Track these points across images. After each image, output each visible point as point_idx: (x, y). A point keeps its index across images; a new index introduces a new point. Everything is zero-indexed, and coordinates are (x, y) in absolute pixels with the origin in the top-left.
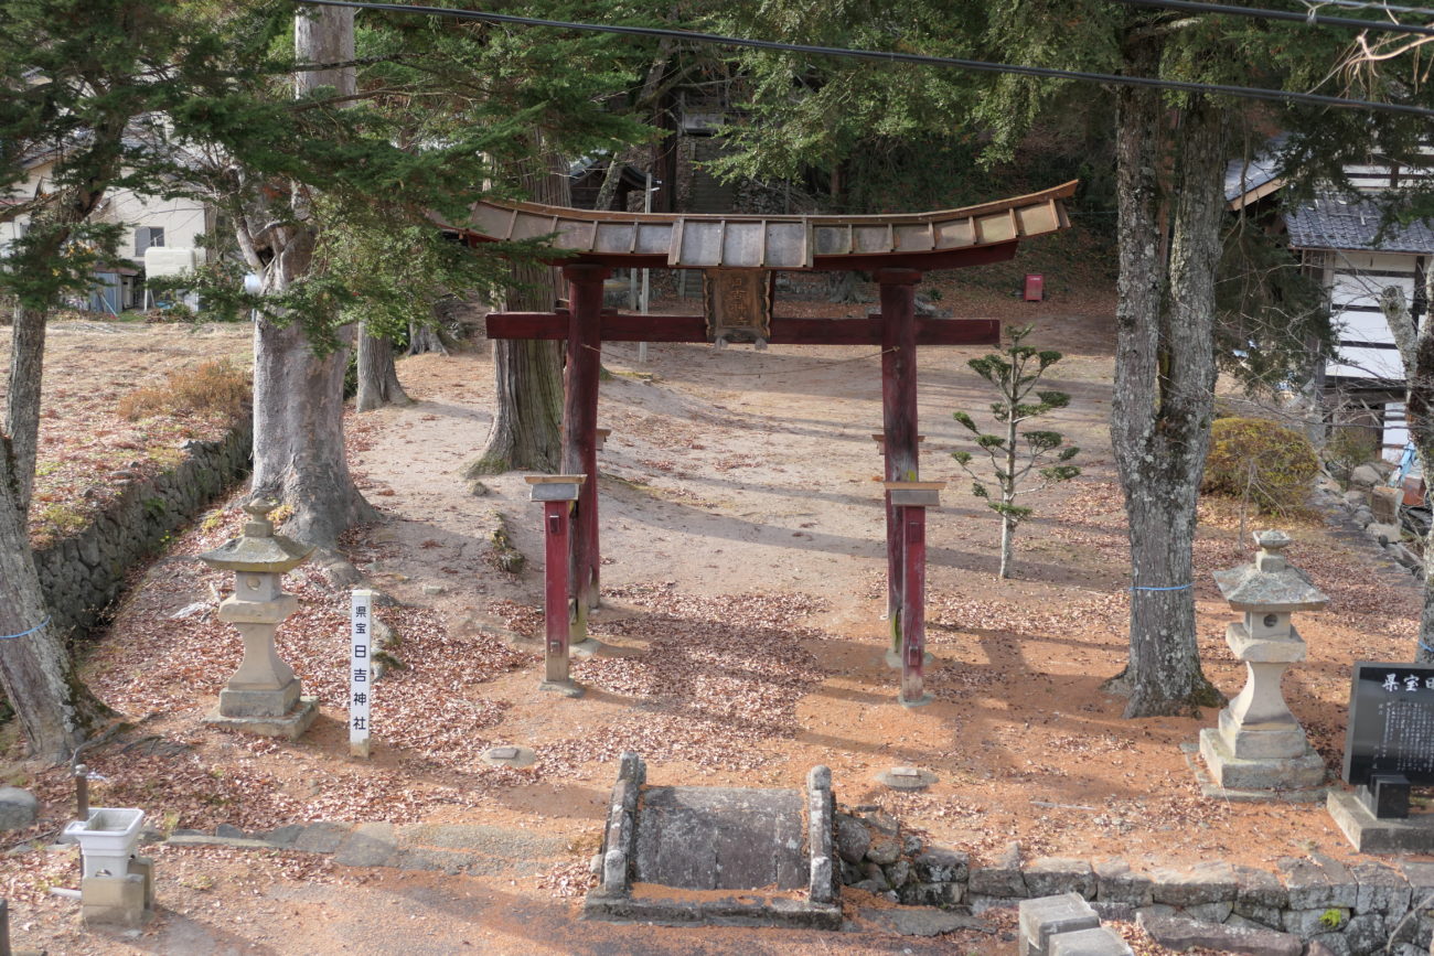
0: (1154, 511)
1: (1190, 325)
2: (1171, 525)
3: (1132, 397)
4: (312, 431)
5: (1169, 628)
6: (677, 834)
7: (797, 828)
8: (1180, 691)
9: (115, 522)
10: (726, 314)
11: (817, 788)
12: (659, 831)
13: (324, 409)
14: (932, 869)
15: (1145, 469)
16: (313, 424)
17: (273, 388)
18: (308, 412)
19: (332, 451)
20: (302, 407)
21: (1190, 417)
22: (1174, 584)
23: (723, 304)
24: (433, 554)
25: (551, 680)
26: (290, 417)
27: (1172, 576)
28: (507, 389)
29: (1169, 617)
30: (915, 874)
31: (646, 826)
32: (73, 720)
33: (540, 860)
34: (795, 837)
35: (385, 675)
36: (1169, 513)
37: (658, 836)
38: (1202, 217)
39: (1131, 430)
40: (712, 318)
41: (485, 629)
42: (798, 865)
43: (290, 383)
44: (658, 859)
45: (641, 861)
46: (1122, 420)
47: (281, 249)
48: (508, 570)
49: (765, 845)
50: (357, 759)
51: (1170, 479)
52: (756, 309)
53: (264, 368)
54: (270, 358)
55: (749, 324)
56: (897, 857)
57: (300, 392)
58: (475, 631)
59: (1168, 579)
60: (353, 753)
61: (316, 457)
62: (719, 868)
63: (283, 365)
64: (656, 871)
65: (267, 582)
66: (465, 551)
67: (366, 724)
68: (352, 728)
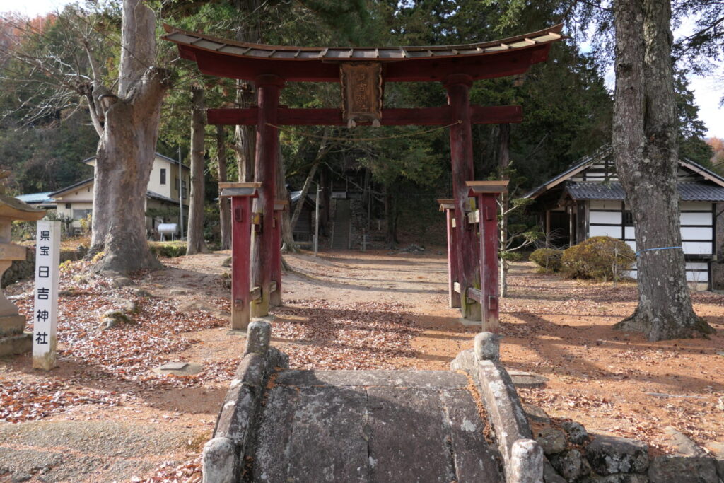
0: (655, 193)
1: (660, 78)
2: (669, 203)
3: (630, 121)
4: (123, 214)
5: (675, 276)
6: (314, 416)
7: (470, 405)
8: (687, 321)
10: (354, 104)
11: (484, 358)
12: (292, 412)
13: (131, 203)
14: (608, 459)
15: (644, 168)
16: (123, 210)
17: (102, 191)
18: (121, 203)
19: (135, 227)
20: (117, 201)
21: (669, 134)
22: (674, 245)
23: (353, 96)
24: (186, 280)
25: (236, 328)
26: (110, 207)
27: (673, 239)
29: (674, 267)
30: (588, 465)
31: (275, 407)
33: (146, 458)
34: (471, 417)
35: (115, 326)
36: (667, 195)
37: (288, 420)
38: (661, 13)
39: (631, 144)
40: (346, 108)
42: (483, 455)
43: (111, 187)
44: (287, 452)
45: (262, 455)
46: (623, 138)
47: (106, 109)
49: (432, 427)
50: (39, 371)
51: (664, 172)
52: (373, 99)
54: (101, 175)
55: (369, 110)
56: (566, 445)
57: (116, 193)
58: (196, 309)
59: (670, 241)
60: (34, 366)
61: (124, 229)
62: (372, 462)
63: (108, 178)
64: (284, 470)
66: (205, 279)
67: (48, 339)
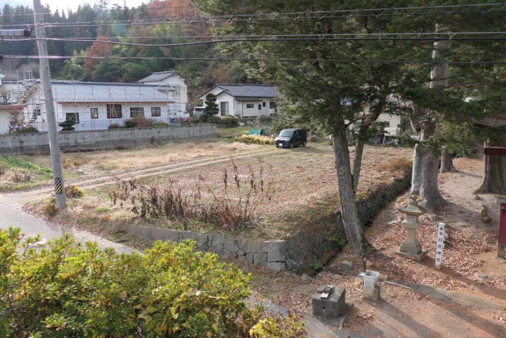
4: (429, 178)
9: (374, 197)
13: (432, 172)
16: (429, 176)
17: (418, 165)
18: (428, 172)
19: (434, 184)
20: (426, 171)
24: (462, 215)
25: (499, 257)
26: (423, 174)
28: (488, 169)
32: (362, 246)
33: (493, 310)
35: (446, 247)
41: (477, 238)
43: (423, 164)
47: (423, 128)
48: (486, 222)
50: (437, 270)
53: (416, 160)
54: (418, 157)
57: (426, 167)
58: (474, 239)
60: (436, 268)
61: (429, 185)
63: (421, 159)
65: (415, 218)
66: (472, 215)
67: (440, 260)
68: (436, 261)
